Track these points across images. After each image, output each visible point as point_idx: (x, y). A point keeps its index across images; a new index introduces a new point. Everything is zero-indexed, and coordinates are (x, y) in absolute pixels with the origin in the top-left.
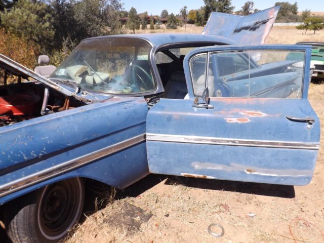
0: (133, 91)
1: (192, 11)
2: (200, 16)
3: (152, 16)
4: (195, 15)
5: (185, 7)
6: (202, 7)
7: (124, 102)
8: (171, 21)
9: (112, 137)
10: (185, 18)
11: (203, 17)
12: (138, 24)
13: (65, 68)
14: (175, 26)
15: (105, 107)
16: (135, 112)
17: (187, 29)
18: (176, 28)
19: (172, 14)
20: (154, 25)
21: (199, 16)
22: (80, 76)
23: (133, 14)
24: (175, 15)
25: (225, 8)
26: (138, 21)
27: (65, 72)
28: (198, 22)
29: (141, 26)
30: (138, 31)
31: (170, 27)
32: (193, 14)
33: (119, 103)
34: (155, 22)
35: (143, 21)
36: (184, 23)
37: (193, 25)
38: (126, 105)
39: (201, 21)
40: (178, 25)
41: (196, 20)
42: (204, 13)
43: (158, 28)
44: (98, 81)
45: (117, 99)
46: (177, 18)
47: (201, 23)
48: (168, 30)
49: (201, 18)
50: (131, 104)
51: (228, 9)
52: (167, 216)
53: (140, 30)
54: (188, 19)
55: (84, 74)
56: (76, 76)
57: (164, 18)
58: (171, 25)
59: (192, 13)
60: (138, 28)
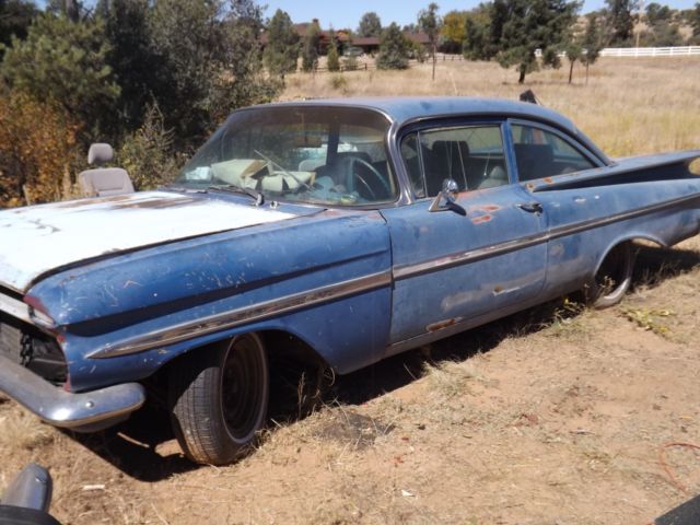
0: (357, 202)
1: (453, 14)
2: (478, 33)
3: (332, 31)
4: (462, 26)
5: (433, 7)
6: (482, 5)
7: (346, 218)
8: (391, 47)
9: (332, 270)
10: (431, 38)
11: (486, 34)
12: (294, 56)
13: (209, 166)
14: (403, 60)
15: (319, 223)
16: (367, 233)
17: (439, 68)
18: (404, 67)
19: (394, 24)
20: (341, 59)
21: (475, 31)
22: (254, 177)
23: (280, 30)
24: (402, 29)
25: (551, 8)
26: (296, 48)
27: (209, 173)
28: (471, 47)
29: (300, 61)
30: (293, 76)
31: (385, 64)
32: (456, 23)
33: (340, 219)
34: (341, 49)
35: (306, 49)
36: (431, 51)
37: (457, 57)
38: (350, 222)
39: (481, 47)
40: (412, 58)
41: (465, 43)
42: (489, 21)
43: (352, 68)
44: (292, 184)
45: (334, 213)
46: (407, 36)
47: (481, 52)
48: (381, 71)
49: (480, 37)
50: (358, 221)
51: (562, 11)
52: (422, 428)
53: (298, 75)
54: (441, 39)
55: (260, 174)
56: (244, 177)
57: (368, 36)
58: (392, 58)
59: (453, 20)
60: (293, 68)
